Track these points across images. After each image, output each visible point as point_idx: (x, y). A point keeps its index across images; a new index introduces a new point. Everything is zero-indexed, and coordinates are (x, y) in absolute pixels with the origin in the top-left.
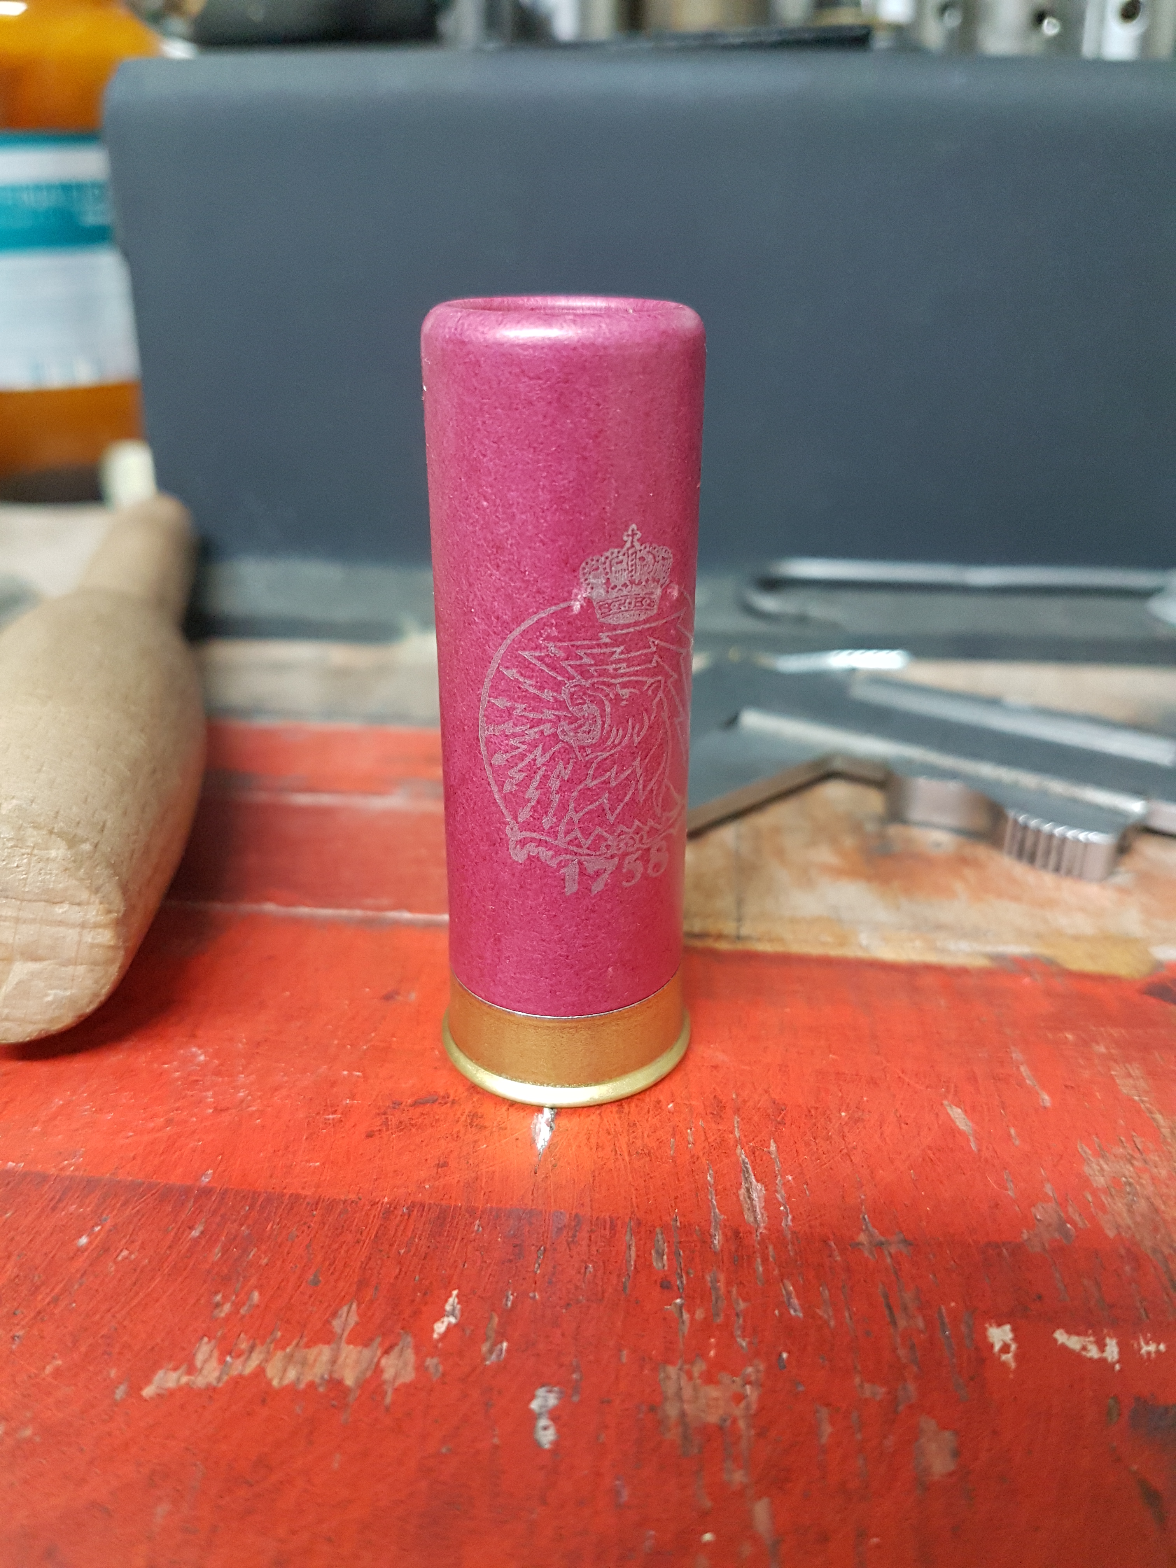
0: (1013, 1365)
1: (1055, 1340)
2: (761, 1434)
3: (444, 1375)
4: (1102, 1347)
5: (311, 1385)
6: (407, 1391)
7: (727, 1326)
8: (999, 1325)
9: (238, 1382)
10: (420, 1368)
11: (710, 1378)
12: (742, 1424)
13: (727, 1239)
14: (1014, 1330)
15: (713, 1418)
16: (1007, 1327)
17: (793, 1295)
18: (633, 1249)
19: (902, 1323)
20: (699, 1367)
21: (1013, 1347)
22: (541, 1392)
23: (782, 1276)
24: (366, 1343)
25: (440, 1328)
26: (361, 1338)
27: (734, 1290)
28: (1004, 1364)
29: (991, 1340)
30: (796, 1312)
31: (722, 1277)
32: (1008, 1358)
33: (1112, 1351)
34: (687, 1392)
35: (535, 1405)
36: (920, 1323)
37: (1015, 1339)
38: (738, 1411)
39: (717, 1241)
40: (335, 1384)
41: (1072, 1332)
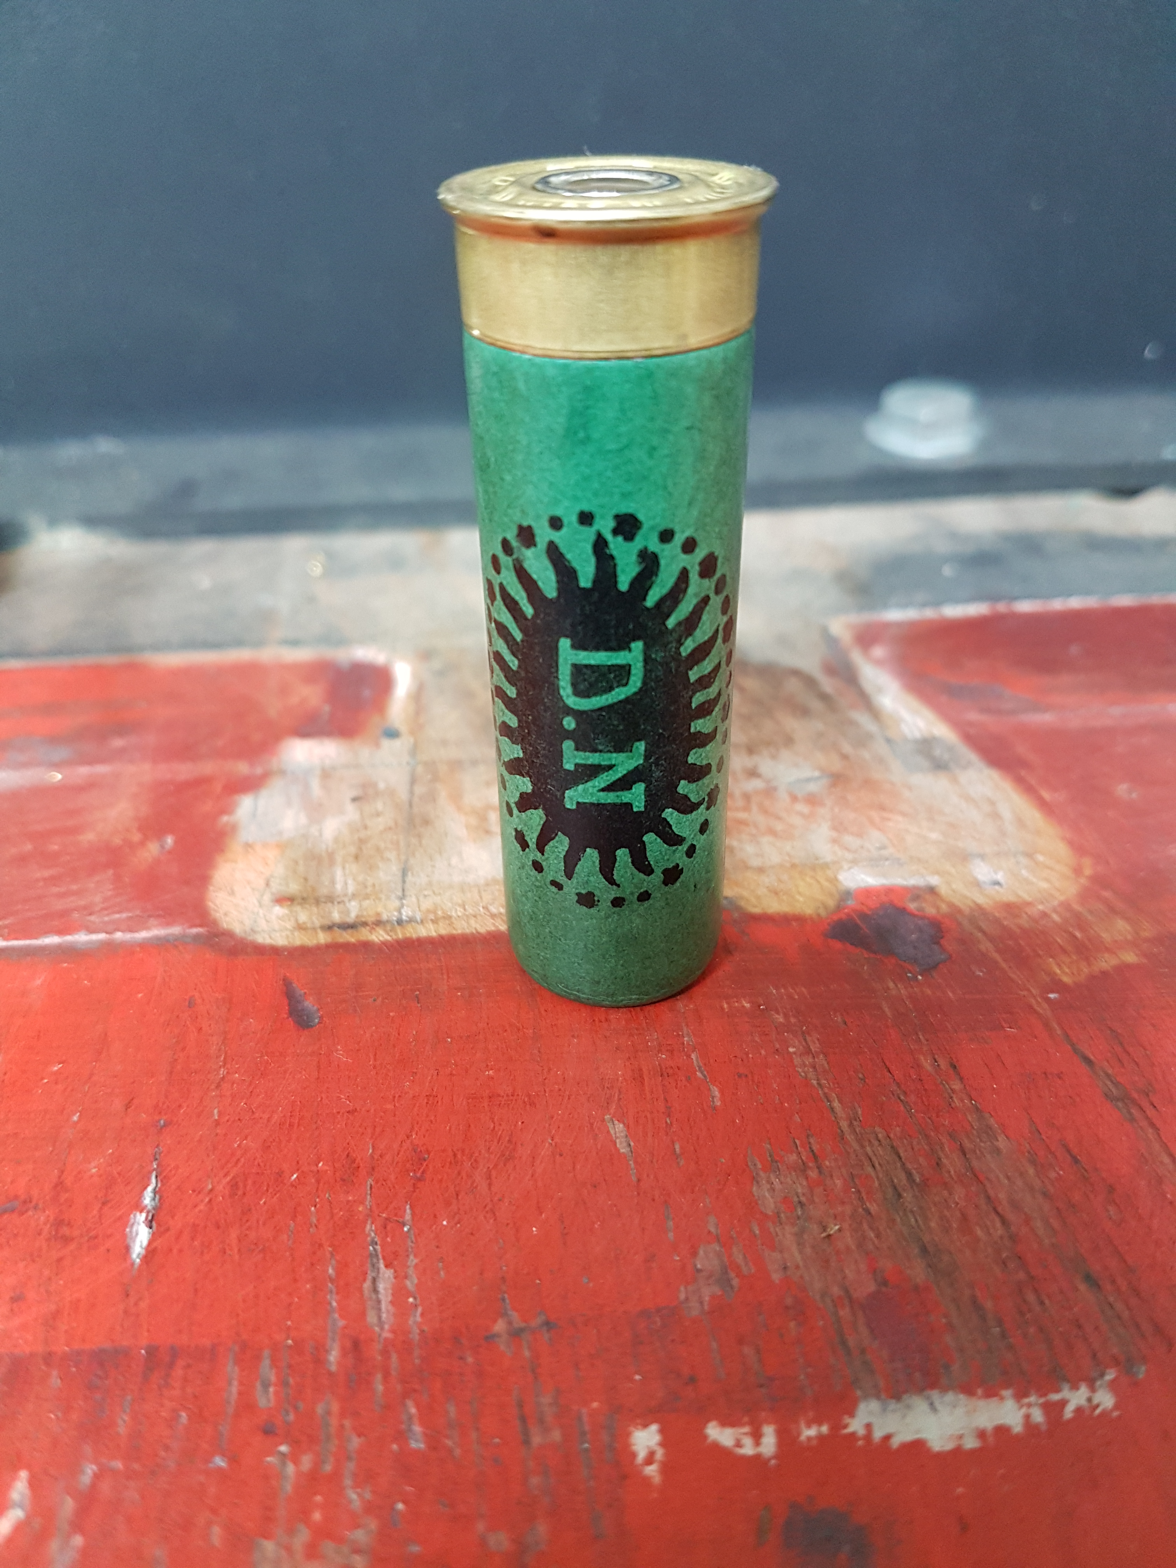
0: (657, 1479)
1: (705, 1437)
4: (757, 1436)
7: (336, 1476)
8: (645, 1426)
11: (312, 1552)
13: (344, 1352)
14: (662, 1431)
16: (654, 1428)
17: (416, 1420)
18: (235, 1383)
19: (537, 1440)
20: (301, 1540)
21: (660, 1454)
23: (406, 1395)
27: (347, 1423)
28: (647, 1480)
29: (635, 1448)
30: (417, 1444)
31: (335, 1407)
32: (651, 1470)
33: (769, 1443)
36: (556, 1435)
37: (662, 1444)
39: (333, 1356)
41: (726, 1422)
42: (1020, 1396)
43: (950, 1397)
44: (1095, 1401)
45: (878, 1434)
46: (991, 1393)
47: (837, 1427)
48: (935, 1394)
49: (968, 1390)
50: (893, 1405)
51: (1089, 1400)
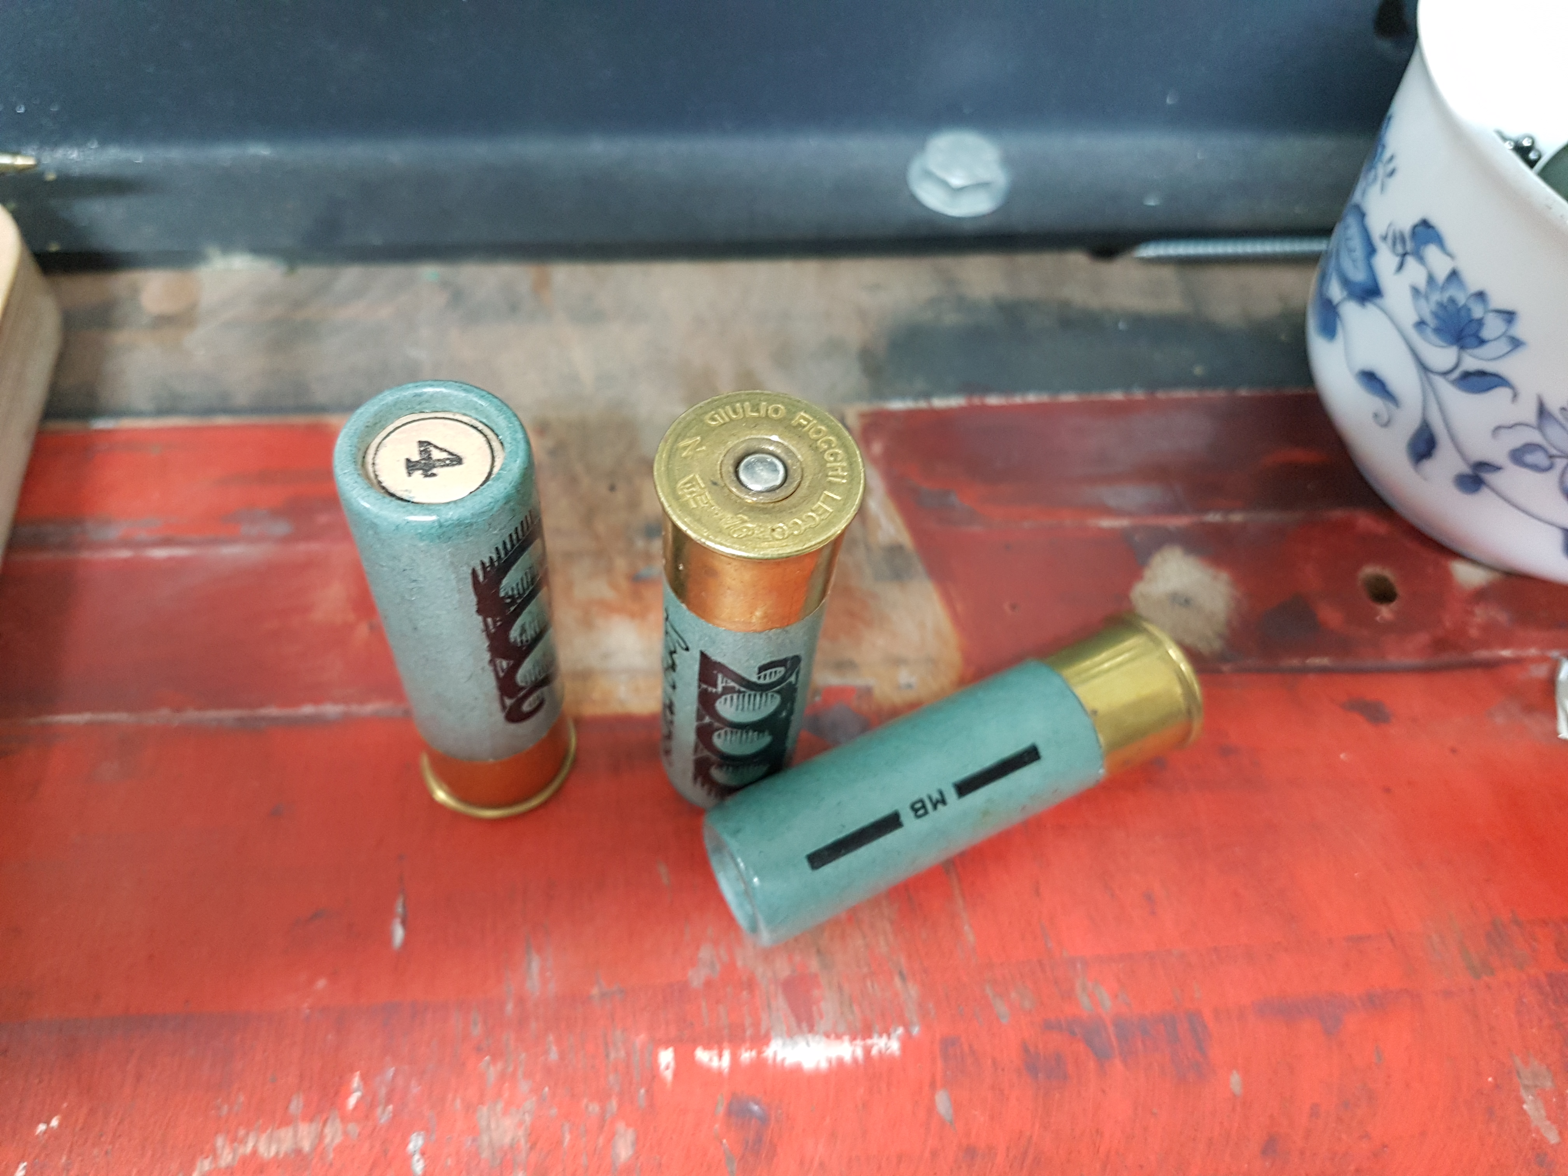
0: (670, 1078)
1: (695, 1056)
2: (533, 1147)
3: (359, 1134)
4: (720, 1056)
5: (286, 1154)
6: (340, 1150)
7: (514, 1074)
8: (666, 1049)
9: (245, 1161)
10: (346, 1133)
11: (505, 1112)
12: (523, 1141)
13: (514, 1006)
14: (674, 1052)
15: (507, 1140)
16: (670, 1050)
19: (613, 1056)
20: (500, 1106)
21: (672, 1065)
22: (414, 1136)
24: (311, 1120)
25: (352, 1101)
26: (309, 1117)
28: (665, 1079)
29: (660, 1061)
32: (668, 1074)
33: (726, 1062)
34: (493, 1126)
35: (411, 1147)
38: (521, 1133)
40: (298, 1152)
41: (707, 1047)
42: (853, 1039)
43: (817, 1038)
44: (888, 1046)
45: (779, 1058)
46: (839, 1037)
47: (760, 1053)
48: (810, 1037)
49: (827, 1036)
50: (788, 1041)
51: (886, 1044)
